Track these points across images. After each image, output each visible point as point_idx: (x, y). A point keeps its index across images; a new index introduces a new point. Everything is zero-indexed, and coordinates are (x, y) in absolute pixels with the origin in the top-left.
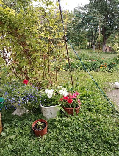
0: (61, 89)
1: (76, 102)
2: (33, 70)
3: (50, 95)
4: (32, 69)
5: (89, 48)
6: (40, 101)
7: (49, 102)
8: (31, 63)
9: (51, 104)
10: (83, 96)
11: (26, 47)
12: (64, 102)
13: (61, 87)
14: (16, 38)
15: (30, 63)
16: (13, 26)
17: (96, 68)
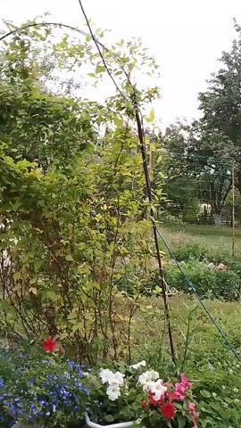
0: (144, 369)
1: (184, 413)
2: (71, 307)
3: (113, 390)
4: (67, 305)
5: (206, 220)
6: (88, 406)
7: (109, 409)
8: (67, 290)
9: (117, 416)
10: (201, 388)
11: (58, 253)
12: (151, 413)
13: (144, 363)
14: (38, 229)
15: (64, 291)
16: (35, 203)
17: (229, 291)
